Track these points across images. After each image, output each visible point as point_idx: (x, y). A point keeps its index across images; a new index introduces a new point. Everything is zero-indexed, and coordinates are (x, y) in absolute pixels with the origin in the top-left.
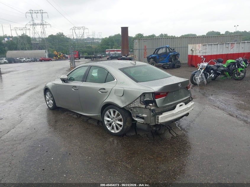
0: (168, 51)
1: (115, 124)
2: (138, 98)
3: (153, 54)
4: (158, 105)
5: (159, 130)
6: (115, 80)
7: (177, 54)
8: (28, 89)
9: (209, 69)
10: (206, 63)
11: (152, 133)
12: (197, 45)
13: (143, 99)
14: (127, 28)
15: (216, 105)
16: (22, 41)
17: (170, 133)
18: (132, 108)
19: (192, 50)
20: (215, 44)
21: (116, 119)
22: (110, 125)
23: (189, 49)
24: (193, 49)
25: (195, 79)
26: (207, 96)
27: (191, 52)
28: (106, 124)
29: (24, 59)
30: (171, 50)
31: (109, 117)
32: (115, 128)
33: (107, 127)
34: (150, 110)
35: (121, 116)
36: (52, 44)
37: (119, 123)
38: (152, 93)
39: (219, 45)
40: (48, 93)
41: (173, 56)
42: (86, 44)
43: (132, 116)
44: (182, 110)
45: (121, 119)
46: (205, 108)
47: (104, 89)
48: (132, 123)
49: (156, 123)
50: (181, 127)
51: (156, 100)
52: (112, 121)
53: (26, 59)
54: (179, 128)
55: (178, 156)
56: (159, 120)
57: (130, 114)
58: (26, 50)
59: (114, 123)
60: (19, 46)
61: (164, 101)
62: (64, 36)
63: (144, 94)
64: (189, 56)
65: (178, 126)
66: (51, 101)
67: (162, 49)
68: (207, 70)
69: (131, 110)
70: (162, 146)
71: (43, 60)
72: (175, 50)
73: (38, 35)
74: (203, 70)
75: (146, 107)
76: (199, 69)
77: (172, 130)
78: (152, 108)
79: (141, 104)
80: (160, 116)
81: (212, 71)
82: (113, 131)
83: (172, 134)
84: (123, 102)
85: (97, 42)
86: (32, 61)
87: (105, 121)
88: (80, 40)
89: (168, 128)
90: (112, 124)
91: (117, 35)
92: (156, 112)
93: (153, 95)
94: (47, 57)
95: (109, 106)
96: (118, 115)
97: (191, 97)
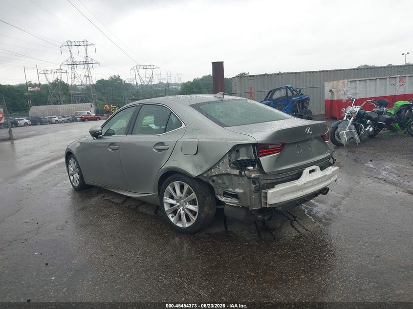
0: (290, 94)
1: (183, 210)
2: (224, 156)
3: (265, 100)
4: (265, 169)
5: (269, 220)
6: (183, 126)
7: (306, 99)
8: (49, 159)
9: (364, 117)
10: (357, 107)
11: (257, 228)
12: (340, 82)
13: (235, 158)
14: (222, 63)
15: (380, 177)
16: (54, 91)
17: (293, 227)
18: (215, 178)
19: (331, 91)
20: (371, 78)
21: (185, 199)
22: (175, 212)
23: (325, 90)
24: (333, 90)
25: (338, 136)
26: (362, 163)
27: (330, 95)
28: (168, 211)
29: (57, 118)
30: (295, 93)
31: (172, 197)
32: (184, 218)
33: (170, 216)
34: (249, 178)
35: (194, 194)
36: (102, 95)
37: (191, 207)
38: (254, 145)
39: (378, 80)
40: (72, 161)
41: (299, 101)
42: (156, 93)
43: (216, 193)
44: (314, 180)
45: (195, 199)
46: (358, 183)
47: (163, 144)
48: (217, 209)
49: (263, 206)
50: (313, 216)
51: (260, 158)
52: (178, 204)
53: (59, 118)
54: (311, 217)
55: (307, 272)
56: (268, 199)
57: (212, 190)
58: (61, 104)
59: (181, 208)
60: (49, 99)
61: (278, 162)
62: (121, 80)
63: (236, 148)
64: (327, 101)
65: (309, 213)
66: (77, 175)
67: (279, 91)
68: (360, 119)
69: (213, 181)
70: (276, 252)
71: (87, 118)
72: (301, 92)
73: (79, 80)
74: (352, 118)
75: (240, 173)
76: (345, 118)
77: (297, 221)
78: (253, 176)
79: (232, 168)
80: (270, 192)
81: (369, 121)
82: (179, 225)
83: (296, 229)
84: (196, 166)
85: (175, 88)
86: (69, 121)
87: (165, 204)
88: (147, 86)
89: (288, 218)
90: (179, 211)
91: (206, 76)
92: (262, 183)
93: (254, 149)
94: (93, 114)
95: (172, 175)
96: (189, 193)
97: (332, 158)
